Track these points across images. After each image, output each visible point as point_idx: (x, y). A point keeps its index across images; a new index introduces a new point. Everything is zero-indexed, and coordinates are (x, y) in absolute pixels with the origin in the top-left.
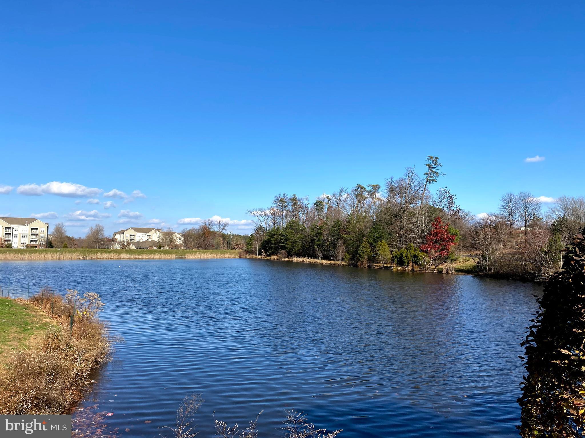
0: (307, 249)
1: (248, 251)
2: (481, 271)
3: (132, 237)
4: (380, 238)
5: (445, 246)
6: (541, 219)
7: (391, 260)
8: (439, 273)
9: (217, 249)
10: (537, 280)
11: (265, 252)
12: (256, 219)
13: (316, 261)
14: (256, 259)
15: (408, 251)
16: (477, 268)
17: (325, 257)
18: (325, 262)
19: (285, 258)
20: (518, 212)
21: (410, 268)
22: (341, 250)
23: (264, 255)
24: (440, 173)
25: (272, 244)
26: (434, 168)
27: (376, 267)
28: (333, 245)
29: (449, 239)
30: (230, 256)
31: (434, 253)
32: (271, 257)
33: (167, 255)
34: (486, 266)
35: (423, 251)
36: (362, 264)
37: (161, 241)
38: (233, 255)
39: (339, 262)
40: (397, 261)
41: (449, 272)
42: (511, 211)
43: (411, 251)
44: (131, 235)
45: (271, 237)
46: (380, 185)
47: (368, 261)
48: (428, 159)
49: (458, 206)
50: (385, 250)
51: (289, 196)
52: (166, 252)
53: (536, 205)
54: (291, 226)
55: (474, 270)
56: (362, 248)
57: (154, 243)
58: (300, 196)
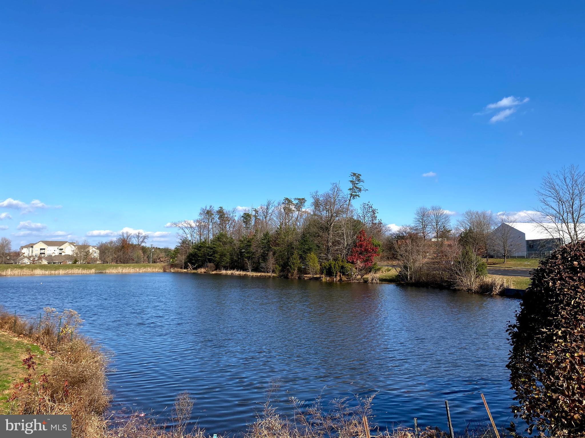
0: (236, 261)
1: (173, 265)
2: (403, 280)
3: (43, 251)
4: (310, 250)
5: (369, 256)
6: (450, 231)
7: (320, 271)
8: (365, 282)
9: (137, 263)
10: (452, 287)
11: (191, 266)
12: (181, 232)
13: (246, 274)
14: (182, 273)
15: (335, 262)
16: (399, 277)
17: (255, 270)
18: (255, 274)
19: (213, 271)
20: (431, 224)
21: (338, 278)
22: (271, 261)
23: (190, 269)
24: (362, 189)
25: (199, 257)
26: (357, 183)
27: (306, 278)
28: (263, 258)
29: (373, 250)
30: (154, 270)
31: (360, 264)
32: (198, 271)
33: (86, 270)
34: (407, 276)
35: (349, 262)
36: (292, 275)
37: (75, 255)
38: (157, 269)
39: (269, 274)
40: (326, 272)
41: (374, 281)
42: (424, 223)
43: (338, 262)
44: (41, 249)
45: (198, 250)
46: (305, 198)
47: (298, 272)
48: (352, 176)
49: (380, 220)
50: (314, 261)
51: (216, 208)
52: (84, 267)
53: (445, 218)
54: (219, 238)
55: (397, 279)
56: (292, 260)
57: (68, 257)
58: (227, 208)
